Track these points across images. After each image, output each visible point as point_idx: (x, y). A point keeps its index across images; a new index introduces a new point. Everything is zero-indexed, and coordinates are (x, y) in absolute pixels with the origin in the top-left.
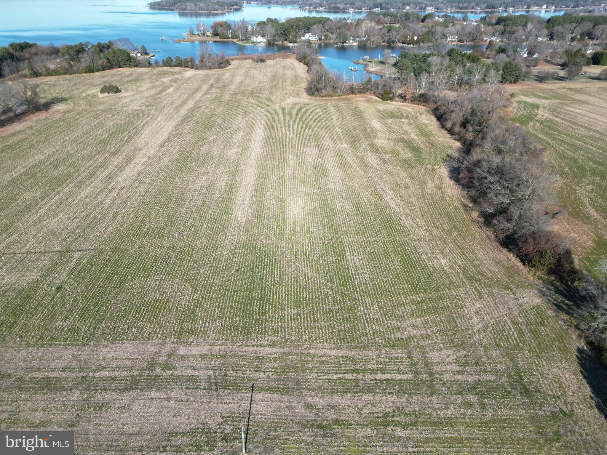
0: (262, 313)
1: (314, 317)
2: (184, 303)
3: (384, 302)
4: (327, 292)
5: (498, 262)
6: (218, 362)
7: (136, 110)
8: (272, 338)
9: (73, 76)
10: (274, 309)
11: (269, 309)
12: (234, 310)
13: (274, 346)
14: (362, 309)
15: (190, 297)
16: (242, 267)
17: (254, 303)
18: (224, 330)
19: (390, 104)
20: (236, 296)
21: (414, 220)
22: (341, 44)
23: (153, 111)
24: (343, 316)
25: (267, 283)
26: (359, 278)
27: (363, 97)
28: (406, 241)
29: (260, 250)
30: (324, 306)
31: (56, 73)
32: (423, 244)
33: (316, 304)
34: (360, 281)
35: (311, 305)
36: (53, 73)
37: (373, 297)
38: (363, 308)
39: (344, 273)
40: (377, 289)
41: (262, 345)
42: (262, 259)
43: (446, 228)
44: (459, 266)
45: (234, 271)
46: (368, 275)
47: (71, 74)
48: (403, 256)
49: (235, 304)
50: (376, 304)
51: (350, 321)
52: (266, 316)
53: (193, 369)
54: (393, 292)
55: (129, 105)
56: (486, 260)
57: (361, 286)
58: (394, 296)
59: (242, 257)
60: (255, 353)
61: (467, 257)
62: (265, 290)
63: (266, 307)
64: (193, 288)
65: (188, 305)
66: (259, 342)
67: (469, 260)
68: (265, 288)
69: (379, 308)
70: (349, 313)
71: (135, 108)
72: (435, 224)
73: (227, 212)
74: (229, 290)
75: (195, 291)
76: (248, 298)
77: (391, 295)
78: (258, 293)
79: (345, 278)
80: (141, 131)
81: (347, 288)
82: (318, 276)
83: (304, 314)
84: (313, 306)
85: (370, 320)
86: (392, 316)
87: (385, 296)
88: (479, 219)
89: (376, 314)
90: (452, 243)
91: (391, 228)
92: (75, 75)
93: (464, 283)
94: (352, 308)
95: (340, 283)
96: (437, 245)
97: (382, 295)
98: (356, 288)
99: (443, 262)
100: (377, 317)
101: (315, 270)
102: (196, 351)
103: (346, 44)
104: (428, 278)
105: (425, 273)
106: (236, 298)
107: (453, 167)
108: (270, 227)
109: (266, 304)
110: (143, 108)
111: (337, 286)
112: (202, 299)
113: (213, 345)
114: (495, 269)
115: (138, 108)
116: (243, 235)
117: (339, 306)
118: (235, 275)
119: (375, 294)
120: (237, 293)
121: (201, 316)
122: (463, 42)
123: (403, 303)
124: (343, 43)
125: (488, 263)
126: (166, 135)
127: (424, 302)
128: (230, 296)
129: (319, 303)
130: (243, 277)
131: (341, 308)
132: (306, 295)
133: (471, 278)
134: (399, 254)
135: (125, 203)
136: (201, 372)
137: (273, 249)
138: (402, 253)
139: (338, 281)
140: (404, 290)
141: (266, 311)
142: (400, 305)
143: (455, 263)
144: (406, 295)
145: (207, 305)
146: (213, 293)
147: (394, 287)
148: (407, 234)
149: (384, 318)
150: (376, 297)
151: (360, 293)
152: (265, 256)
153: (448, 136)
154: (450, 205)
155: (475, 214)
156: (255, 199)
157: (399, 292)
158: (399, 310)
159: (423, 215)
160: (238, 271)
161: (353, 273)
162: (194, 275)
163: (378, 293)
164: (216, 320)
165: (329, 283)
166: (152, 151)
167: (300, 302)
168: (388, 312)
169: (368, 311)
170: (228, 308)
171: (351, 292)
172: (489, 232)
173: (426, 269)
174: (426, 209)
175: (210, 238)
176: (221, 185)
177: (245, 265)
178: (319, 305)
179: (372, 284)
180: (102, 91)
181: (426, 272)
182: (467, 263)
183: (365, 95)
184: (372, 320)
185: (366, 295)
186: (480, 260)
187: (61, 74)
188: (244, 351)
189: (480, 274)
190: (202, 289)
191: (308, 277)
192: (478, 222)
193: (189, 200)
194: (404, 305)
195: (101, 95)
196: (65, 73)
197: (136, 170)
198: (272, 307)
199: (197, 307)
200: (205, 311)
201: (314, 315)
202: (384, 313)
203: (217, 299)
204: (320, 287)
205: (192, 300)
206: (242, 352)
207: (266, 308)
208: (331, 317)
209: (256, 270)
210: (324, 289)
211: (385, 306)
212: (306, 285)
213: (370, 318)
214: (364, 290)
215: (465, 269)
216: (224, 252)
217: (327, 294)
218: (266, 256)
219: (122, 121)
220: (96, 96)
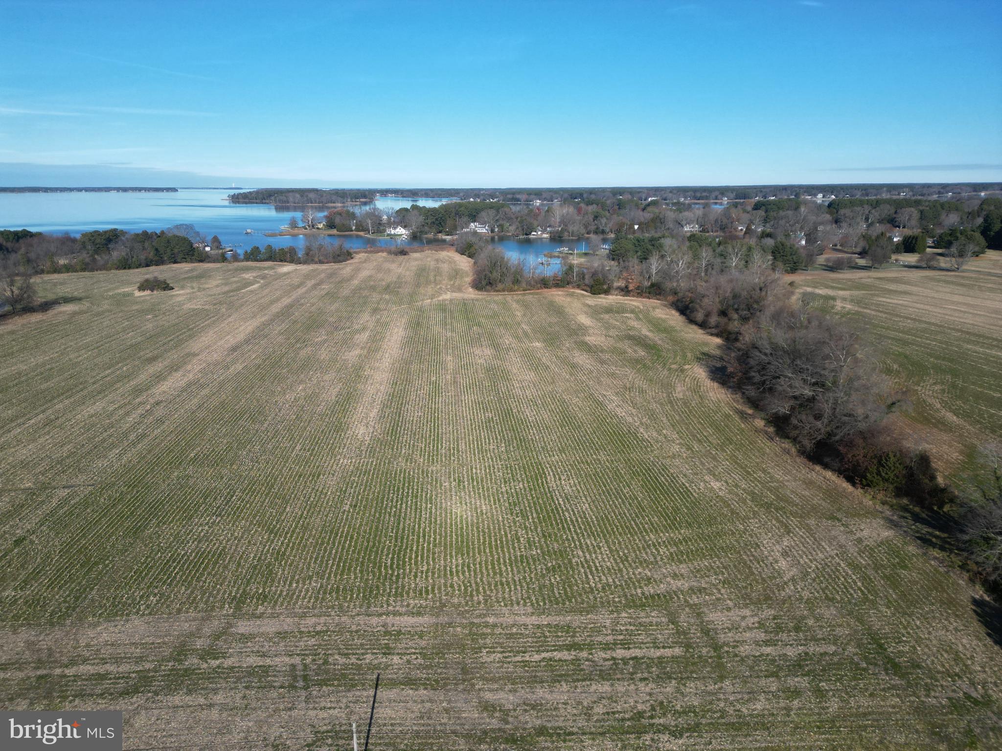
0: (398, 565)
1: (493, 568)
2: (252, 555)
3: (619, 543)
4: (517, 531)
5: (809, 483)
6: (312, 641)
7: (194, 310)
8: (417, 601)
9: (96, 272)
10: (419, 558)
11: (410, 559)
12: (345, 562)
13: (419, 614)
14: (580, 553)
15: (265, 546)
16: (362, 501)
17: (382, 552)
18: (325, 593)
19: (605, 298)
20: (351, 542)
21: (659, 432)
23: (224, 310)
24: (546, 565)
25: (408, 522)
26: (573, 511)
27: (562, 291)
28: (649, 459)
29: (395, 477)
30: (512, 551)
31: (68, 269)
32: (677, 462)
33: (497, 549)
34: (574, 514)
35: (487, 551)
36: (64, 270)
37: (599, 536)
38: (583, 552)
39: (544, 503)
40: (605, 525)
41: (396, 614)
42: (398, 488)
43: (714, 442)
44: (744, 490)
45: (348, 506)
46: (587, 505)
47: (92, 270)
48: (647, 478)
49: (348, 554)
50: (605, 545)
51: (561, 571)
52: (404, 570)
53: (261, 656)
54: (633, 528)
55: (184, 304)
56: (788, 481)
57: (577, 521)
58: (636, 533)
59: (363, 487)
60: (383, 626)
61: (755, 478)
62: (404, 532)
63: (404, 555)
64: (271, 532)
65: (260, 558)
66: (391, 608)
67: (758, 481)
68: (404, 529)
69: (611, 551)
70: (556, 560)
71: (193, 306)
72: (694, 436)
73: (340, 428)
74: (337, 534)
75: (274, 537)
76: (371, 544)
77: (629, 531)
78: (390, 536)
79: (547, 511)
80: (200, 333)
81: (552, 525)
82: (499, 509)
83: (474, 565)
84: (491, 552)
85: (597, 569)
86: (635, 563)
87: (620, 534)
88: (766, 428)
89: (606, 559)
90: (727, 460)
91: (621, 442)
92: (99, 272)
93: (755, 513)
94: (562, 553)
95: (539, 518)
96: (703, 464)
97: (614, 533)
98: (568, 524)
99: (716, 485)
100: (608, 564)
101: (495, 501)
102: (270, 627)
103: (531, 236)
104: (692, 507)
105: (687, 501)
106: (350, 545)
107: (714, 366)
108: (414, 446)
109: (405, 552)
110: (207, 307)
111: (534, 522)
112: (286, 549)
113: (303, 616)
114: (807, 493)
115: (199, 307)
116: (365, 457)
117: (539, 551)
118: (349, 512)
119: (602, 532)
120: (352, 538)
121: (283, 573)
122: (708, 232)
123: (653, 542)
124: (527, 235)
125: (791, 485)
126: (241, 337)
127: (691, 541)
128: (339, 543)
129: (502, 547)
130: (364, 514)
131: (543, 553)
132: (479, 536)
133: (768, 506)
134: (639, 475)
135: (160, 421)
136: (277, 659)
137: (418, 474)
138: (644, 474)
139: (535, 515)
140: (652, 524)
141: (404, 562)
142: (649, 546)
143: (736, 486)
144: (656, 531)
145: (295, 556)
146: (307, 540)
147: (634, 521)
148: (649, 449)
149: (622, 566)
150: (604, 536)
151: (575, 531)
152: (404, 485)
153: (701, 331)
154: (716, 413)
155: (760, 423)
156: (388, 411)
157: (644, 527)
158: (646, 553)
159: (673, 426)
160: (355, 506)
161: (562, 503)
162: (274, 514)
163: (607, 530)
164: (310, 578)
165: (520, 518)
166: (215, 356)
167: (468, 547)
168: (627, 557)
169: (591, 556)
170: (334, 560)
171: (559, 529)
172: (787, 444)
173: (688, 496)
174: (677, 418)
175: (307, 463)
176: (332, 394)
177: (367, 499)
178: (503, 551)
179: (596, 517)
180: (142, 288)
181: (689, 500)
182: (757, 486)
183: (565, 289)
184: (600, 568)
185: (585, 534)
186: (778, 481)
187: (76, 271)
188: (362, 623)
189: (782, 500)
190: (287, 533)
191: (482, 511)
192: (766, 433)
193: (273, 415)
194: (655, 546)
195: (137, 294)
196: (83, 270)
197: (186, 379)
198: (417, 557)
199: (276, 559)
200: (290, 565)
201: (493, 564)
202: (621, 558)
203: (315, 547)
204: (504, 525)
205: (268, 550)
206: (359, 625)
207: (404, 558)
208: (524, 568)
209: (387, 505)
210: (510, 527)
211: (621, 548)
212: (478, 523)
213: (596, 567)
214: (583, 527)
215: (754, 493)
216: (331, 482)
217: (516, 534)
218: (407, 485)
219: (169, 322)
220: (130, 295)
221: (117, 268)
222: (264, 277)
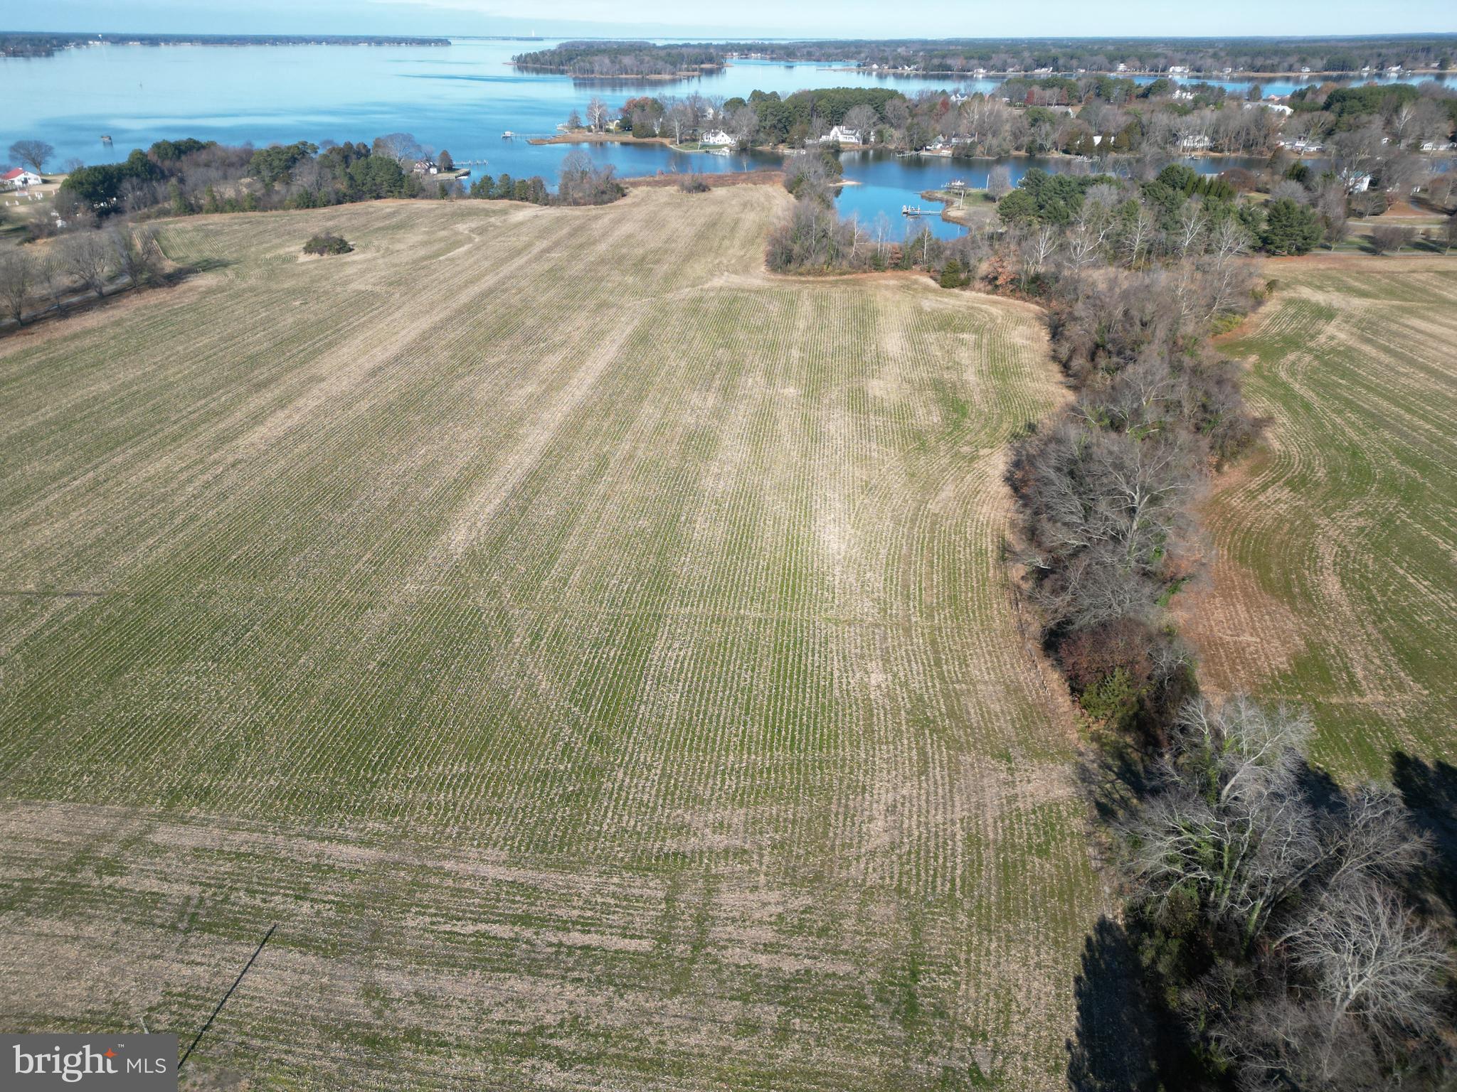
7: (358, 293)
9: (269, 213)
22: (914, 153)
23: (397, 296)
31: (234, 206)
36: (228, 207)
47: (265, 209)
55: (351, 281)
71: (362, 287)
80: (345, 338)
92: (274, 212)
103: (923, 153)
110: (378, 289)
115: (369, 288)
124: (916, 150)
180: (309, 249)
187: (244, 210)
195: (303, 258)
196: (254, 208)
197: (288, 424)
219: (316, 315)
220: (290, 259)
221: (298, 207)
222: (482, 231)
